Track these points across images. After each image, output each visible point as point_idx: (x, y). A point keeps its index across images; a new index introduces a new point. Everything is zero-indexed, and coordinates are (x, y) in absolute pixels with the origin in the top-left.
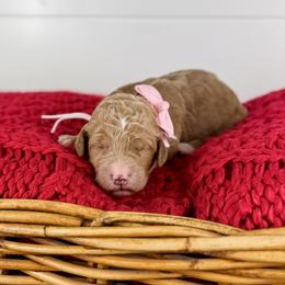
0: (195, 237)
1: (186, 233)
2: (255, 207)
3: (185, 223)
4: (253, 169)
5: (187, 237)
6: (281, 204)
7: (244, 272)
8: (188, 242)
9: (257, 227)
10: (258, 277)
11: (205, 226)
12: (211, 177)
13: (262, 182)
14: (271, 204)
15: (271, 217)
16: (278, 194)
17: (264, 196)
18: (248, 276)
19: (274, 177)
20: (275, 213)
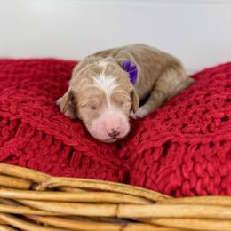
0: (125, 203)
2: (185, 180)
4: (186, 149)
6: (207, 178)
9: (184, 195)
11: (136, 193)
12: (150, 152)
13: (193, 159)
14: (198, 178)
16: (206, 170)
17: (194, 171)
19: (204, 156)
20: (202, 186)
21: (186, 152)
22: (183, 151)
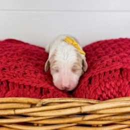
0: (83, 106)
1: (79, 105)
2: (103, 92)
3: (77, 101)
5: (80, 106)
7: (104, 118)
8: (81, 109)
9: (104, 100)
10: (110, 120)
11: (86, 101)
13: (103, 80)
14: (108, 89)
15: (109, 95)
16: (111, 85)
17: (105, 87)
18: (105, 120)
19: (108, 78)
20: (110, 93)
21: (100, 78)
22: (98, 78)
